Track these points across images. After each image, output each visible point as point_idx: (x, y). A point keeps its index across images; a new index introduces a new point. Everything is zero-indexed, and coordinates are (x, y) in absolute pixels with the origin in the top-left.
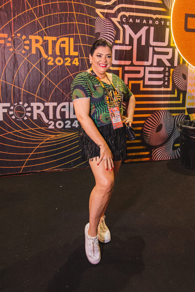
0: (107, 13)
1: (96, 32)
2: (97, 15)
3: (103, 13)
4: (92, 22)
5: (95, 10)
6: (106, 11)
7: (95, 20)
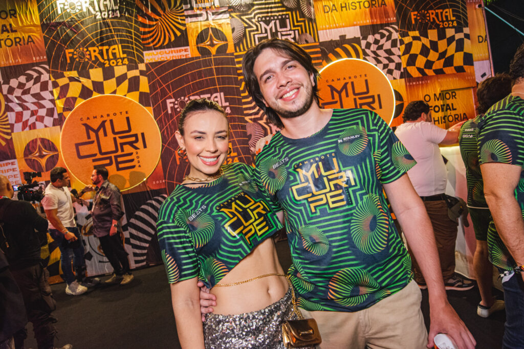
0: (254, 118)
1: (248, 134)
2: (247, 122)
3: (251, 119)
4: (244, 127)
5: (244, 118)
6: (253, 117)
7: (246, 126)
